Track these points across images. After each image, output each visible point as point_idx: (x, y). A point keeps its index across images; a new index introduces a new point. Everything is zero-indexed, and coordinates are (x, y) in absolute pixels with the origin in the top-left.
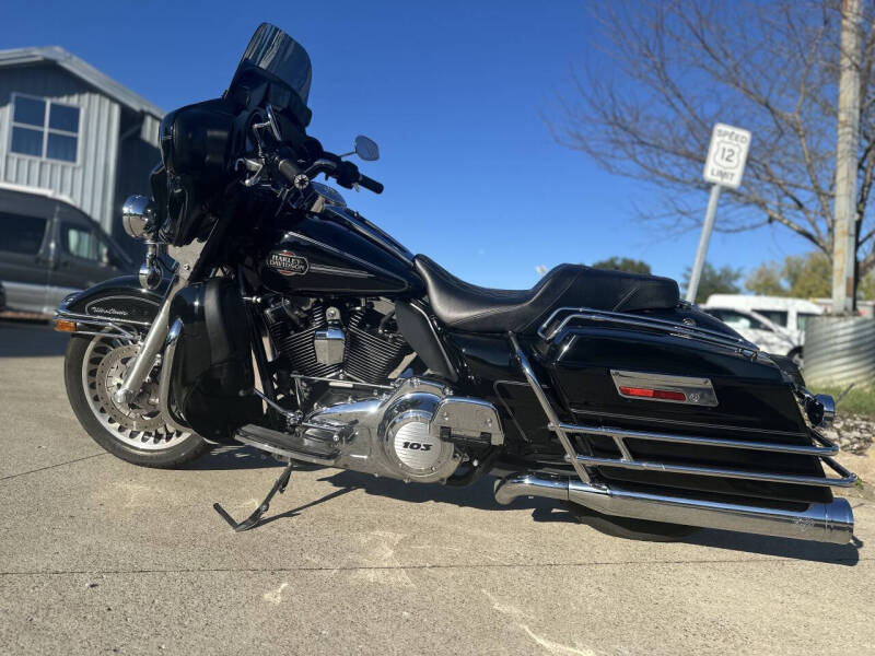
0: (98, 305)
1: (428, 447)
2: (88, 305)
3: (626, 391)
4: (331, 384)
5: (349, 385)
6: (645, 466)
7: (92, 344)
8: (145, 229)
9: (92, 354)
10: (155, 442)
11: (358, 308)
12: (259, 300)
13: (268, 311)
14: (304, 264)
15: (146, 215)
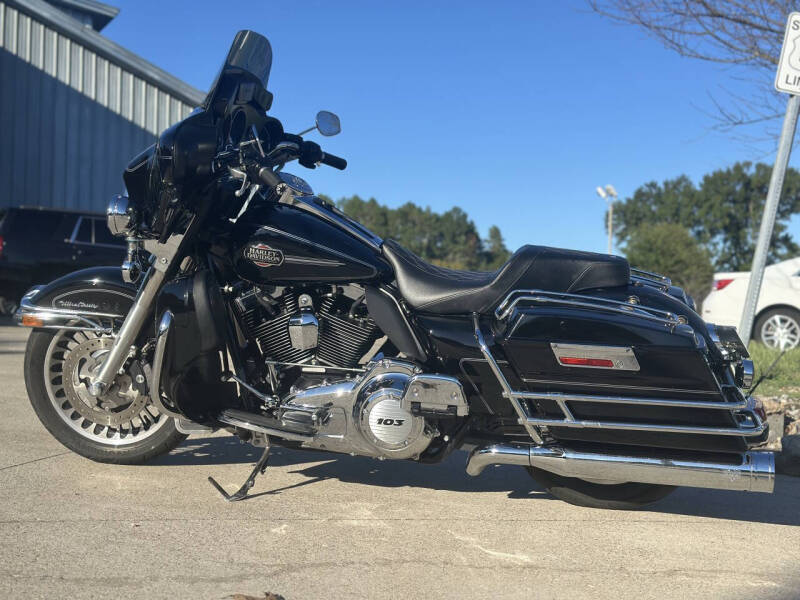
0: (65, 299)
1: (400, 423)
2: (55, 299)
3: (564, 361)
4: (304, 370)
5: (322, 370)
6: (584, 424)
7: (56, 339)
8: (128, 227)
9: (55, 348)
10: (122, 437)
11: (330, 295)
12: (231, 289)
13: (238, 300)
14: (279, 256)
15: (128, 213)
